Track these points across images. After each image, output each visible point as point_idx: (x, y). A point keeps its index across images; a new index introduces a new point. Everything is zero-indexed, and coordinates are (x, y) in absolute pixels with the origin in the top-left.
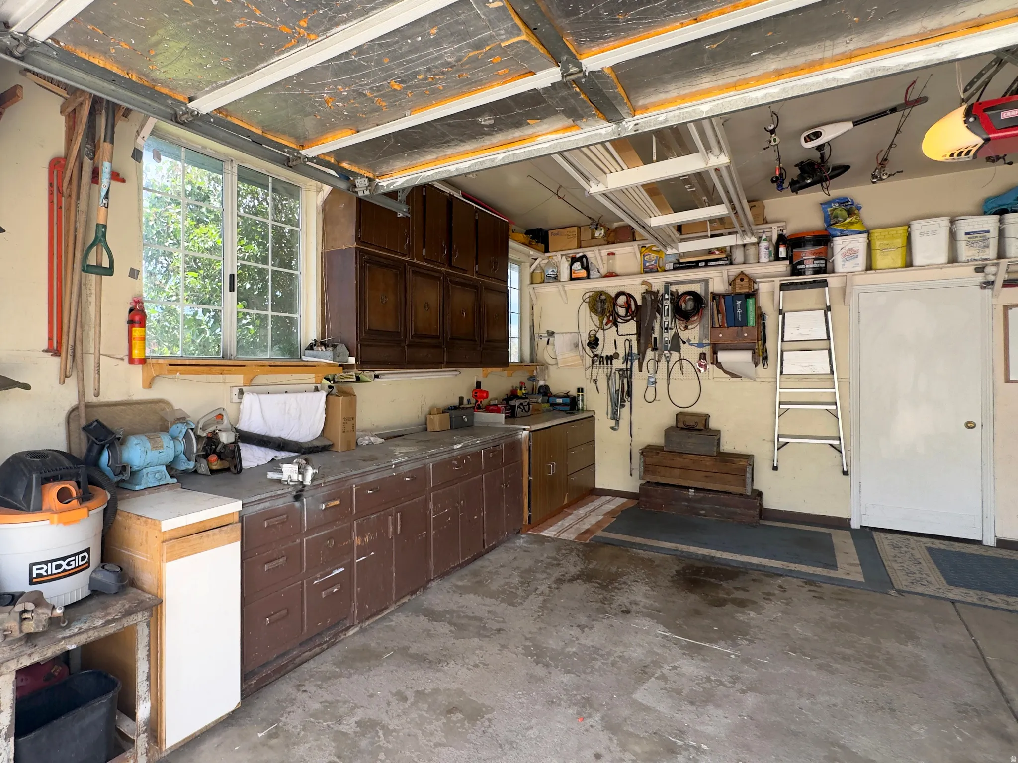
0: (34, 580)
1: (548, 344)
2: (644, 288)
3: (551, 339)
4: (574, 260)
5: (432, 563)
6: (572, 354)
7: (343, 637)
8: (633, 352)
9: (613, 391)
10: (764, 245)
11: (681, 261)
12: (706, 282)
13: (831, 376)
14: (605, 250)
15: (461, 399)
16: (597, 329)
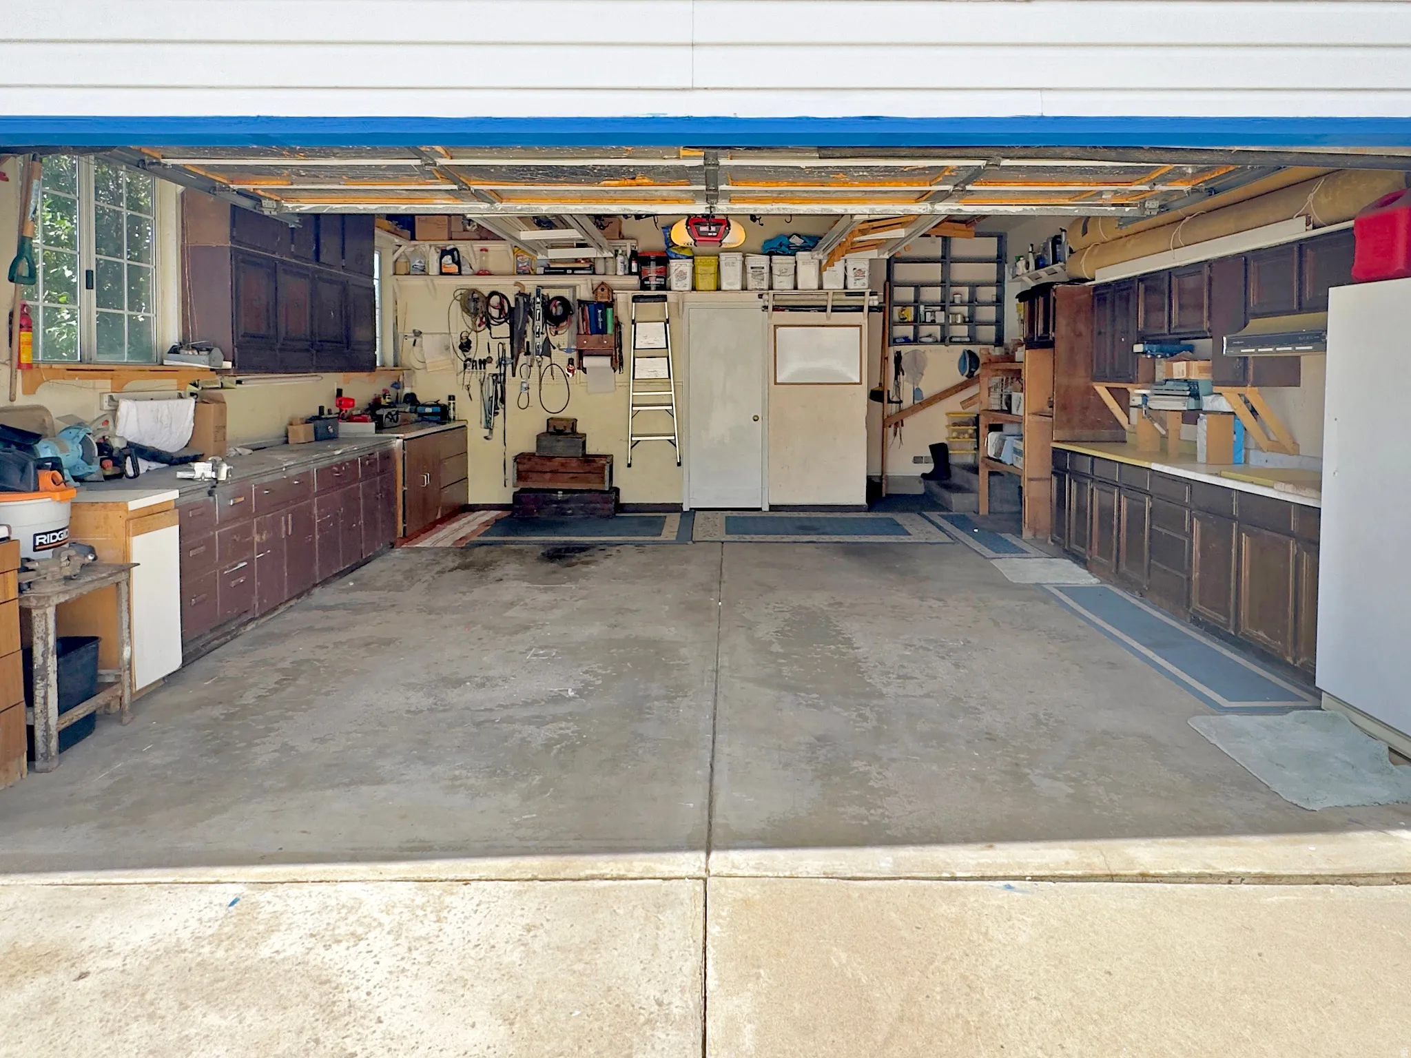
0: (37, 548)
1: (414, 345)
2: (517, 289)
3: (418, 340)
4: (444, 253)
5: (316, 568)
6: (442, 358)
7: (243, 631)
8: (507, 355)
9: (487, 399)
10: (620, 258)
11: (552, 266)
12: (574, 287)
13: (668, 380)
14: (478, 245)
15: (321, 408)
16: (469, 331)
